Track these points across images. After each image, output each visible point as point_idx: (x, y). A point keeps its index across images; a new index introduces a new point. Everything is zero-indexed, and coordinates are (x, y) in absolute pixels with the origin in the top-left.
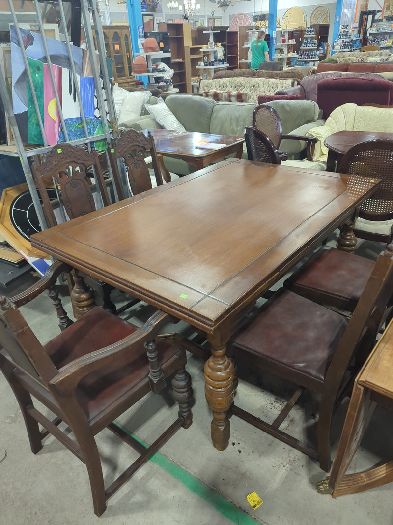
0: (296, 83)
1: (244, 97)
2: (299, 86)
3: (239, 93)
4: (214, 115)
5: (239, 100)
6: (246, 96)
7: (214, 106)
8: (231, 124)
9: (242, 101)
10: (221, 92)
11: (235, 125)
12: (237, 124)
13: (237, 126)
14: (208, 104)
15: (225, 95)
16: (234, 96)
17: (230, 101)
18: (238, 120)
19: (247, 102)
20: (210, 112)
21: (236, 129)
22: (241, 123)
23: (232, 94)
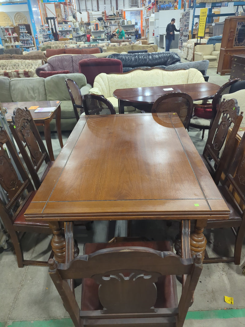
0: (44, 62)
1: (29, 74)
2: (47, 64)
3: (25, 71)
4: (13, 88)
5: (27, 76)
6: (31, 73)
7: (10, 82)
8: (29, 93)
9: (29, 77)
10: (10, 71)
11: (32, 93)
12: (33, 92)
13: (34, 94)
14: (5, 81)
15: (14, 74)
16: (22, 74)
17: (19, 77)
18: (33, 89)
19: (33, 77)
20: (9, 86)
21: (34, 96)
22: (37, 91)
23: (19, 72)
